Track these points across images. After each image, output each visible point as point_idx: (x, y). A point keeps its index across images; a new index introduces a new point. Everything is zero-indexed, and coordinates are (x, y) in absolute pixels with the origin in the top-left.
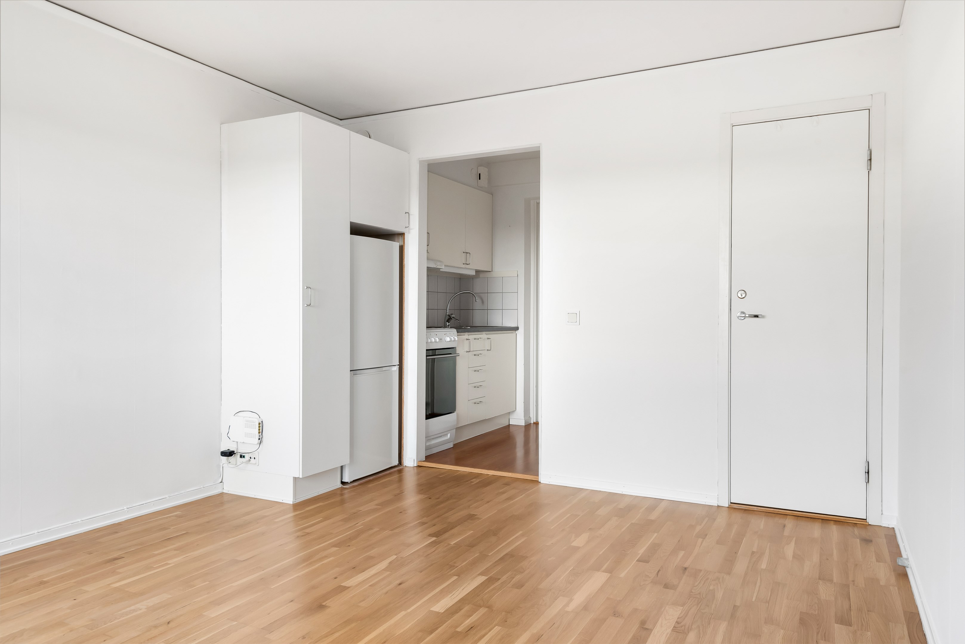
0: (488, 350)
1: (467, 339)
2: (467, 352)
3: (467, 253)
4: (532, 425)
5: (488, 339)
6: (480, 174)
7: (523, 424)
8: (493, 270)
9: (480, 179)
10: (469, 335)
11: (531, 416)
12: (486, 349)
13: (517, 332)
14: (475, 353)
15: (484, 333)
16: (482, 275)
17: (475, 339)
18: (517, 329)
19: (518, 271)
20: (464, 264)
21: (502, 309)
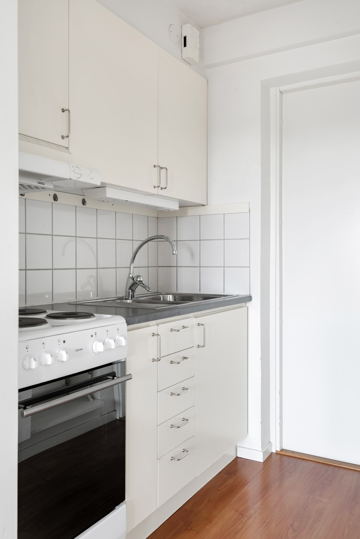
0: (199, 346)
1: (154, 335)
2: (154, 360)
3: (162, 168)
4: (274, 456)
5: (199, 325)
6: (185, 38)
7: (260, 458)
8: (209, 203)
9: (185, 45)
10: (158, 325)
11: (272, 440)
12: (196, 344)
13: (249, 304)
14: (171, 358)
15: (191, 315)
16: (191, 212)
17: (172, 330)
18: (249, 298)
19: (249, 203)
20: (155, 187)
21: (224, 267)
